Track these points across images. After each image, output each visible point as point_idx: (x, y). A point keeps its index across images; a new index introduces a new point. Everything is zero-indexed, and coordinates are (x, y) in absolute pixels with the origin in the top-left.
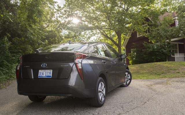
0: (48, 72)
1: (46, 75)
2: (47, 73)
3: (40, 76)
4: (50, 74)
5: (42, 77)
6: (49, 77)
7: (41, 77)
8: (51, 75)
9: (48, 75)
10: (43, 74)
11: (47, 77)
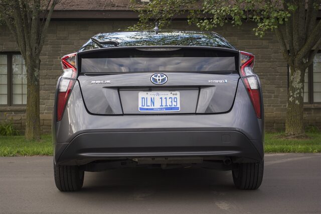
0: (168, 97)
1: (164, 104)
2: (164, 100)
3: (145, 107)
4: (174, 103)
5: (152, 109)
6: (171, 109)
7: (147, 109)
8: (179, 106)
9: (169, 103)
10: (153, 102)
11: (167, 109)
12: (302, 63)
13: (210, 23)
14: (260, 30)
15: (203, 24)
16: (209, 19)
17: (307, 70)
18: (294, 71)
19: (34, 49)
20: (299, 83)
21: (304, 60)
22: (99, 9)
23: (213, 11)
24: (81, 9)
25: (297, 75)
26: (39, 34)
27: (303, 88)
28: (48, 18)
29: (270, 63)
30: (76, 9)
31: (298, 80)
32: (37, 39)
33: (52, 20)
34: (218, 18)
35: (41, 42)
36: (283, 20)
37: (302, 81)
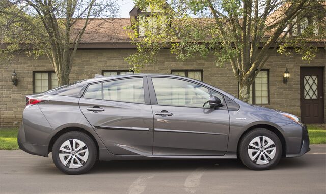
12: (248, 81)
13: (185, 56)
14: (220, 62)
15: (181, 57)
16: (184, 53)
17: (251, 86)
18: (242, 86)
19: (65, 72)
20: (246, 94)
21: (249, 79)
22: (111, 42)
23: (187, 48)
24: (98, 42)
25: (245, 89)
26: (68, 61)
27: (248, 98)
28: (76, 48)
29: (226, 78)
30: (95, 42)
31: (245, 92)
32: (67, 65)
33: (78, 49)
34: (190, 53)
35: (70, 67)
36: (235, 55)
37: (248, 93)
